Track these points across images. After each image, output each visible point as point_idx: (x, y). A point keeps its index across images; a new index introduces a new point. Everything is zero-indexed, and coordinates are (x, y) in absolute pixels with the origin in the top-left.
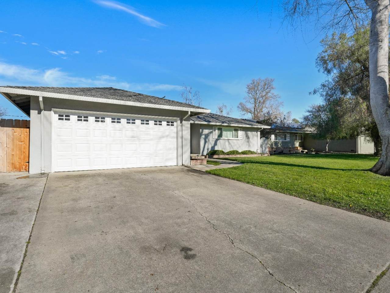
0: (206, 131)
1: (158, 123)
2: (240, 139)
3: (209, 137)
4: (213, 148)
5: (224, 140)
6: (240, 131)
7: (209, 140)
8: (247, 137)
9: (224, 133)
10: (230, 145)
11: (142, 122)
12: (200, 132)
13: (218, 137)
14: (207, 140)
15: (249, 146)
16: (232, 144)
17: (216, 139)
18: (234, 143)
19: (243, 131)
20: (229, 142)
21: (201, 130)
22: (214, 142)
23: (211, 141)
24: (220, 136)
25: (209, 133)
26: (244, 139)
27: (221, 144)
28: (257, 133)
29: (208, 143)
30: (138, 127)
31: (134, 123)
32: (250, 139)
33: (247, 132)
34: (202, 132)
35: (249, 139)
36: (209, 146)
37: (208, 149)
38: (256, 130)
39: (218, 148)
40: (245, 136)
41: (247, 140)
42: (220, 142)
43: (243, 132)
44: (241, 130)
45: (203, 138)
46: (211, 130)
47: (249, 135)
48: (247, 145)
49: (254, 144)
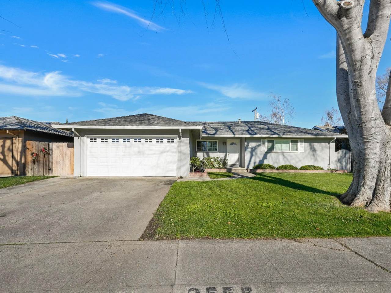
0: (253, 144)
1: (160, 140)
2: (300, 151)
3: (256, 150)
4: (261, 162)
5: (277, 154)
6: (300, 143)
7: (256, 154)
8: (313, 149)
9: (277, 146)
10: (285, 159)
11: (146, 141)
12: (245, 146)
13: (268, 150)
14: (254, 153)
15: (316, 160)
16: (289, 158)
17: (265, 152)
18: (291, 156)
19: (305, 142)
20: (284, 156)
21: (246, 143)
22: (262, 156)
23: (258, 154)
24: (271, 149)
25: (256, 146)
26: (307, 152)
27: (272, 157)
28: (329, 144)
29: (255, 157)
30: (143, 144)
31: (140, 142)
32: (318, 152)
33: (312, 144)
34: (247, 146)
35: (315, 152)
36: (256, 160)
37: (255, 163)
38: (329, 140)
39: (269, 162)
40: (309, 148)
41: (311, 153)
42: (271, 155)
43: (306, 144)
44: (301, 141)
45: (249, 152)
46: (260, 143)
47: (315, 147)
48: (311, 159)
49: (323, 158)
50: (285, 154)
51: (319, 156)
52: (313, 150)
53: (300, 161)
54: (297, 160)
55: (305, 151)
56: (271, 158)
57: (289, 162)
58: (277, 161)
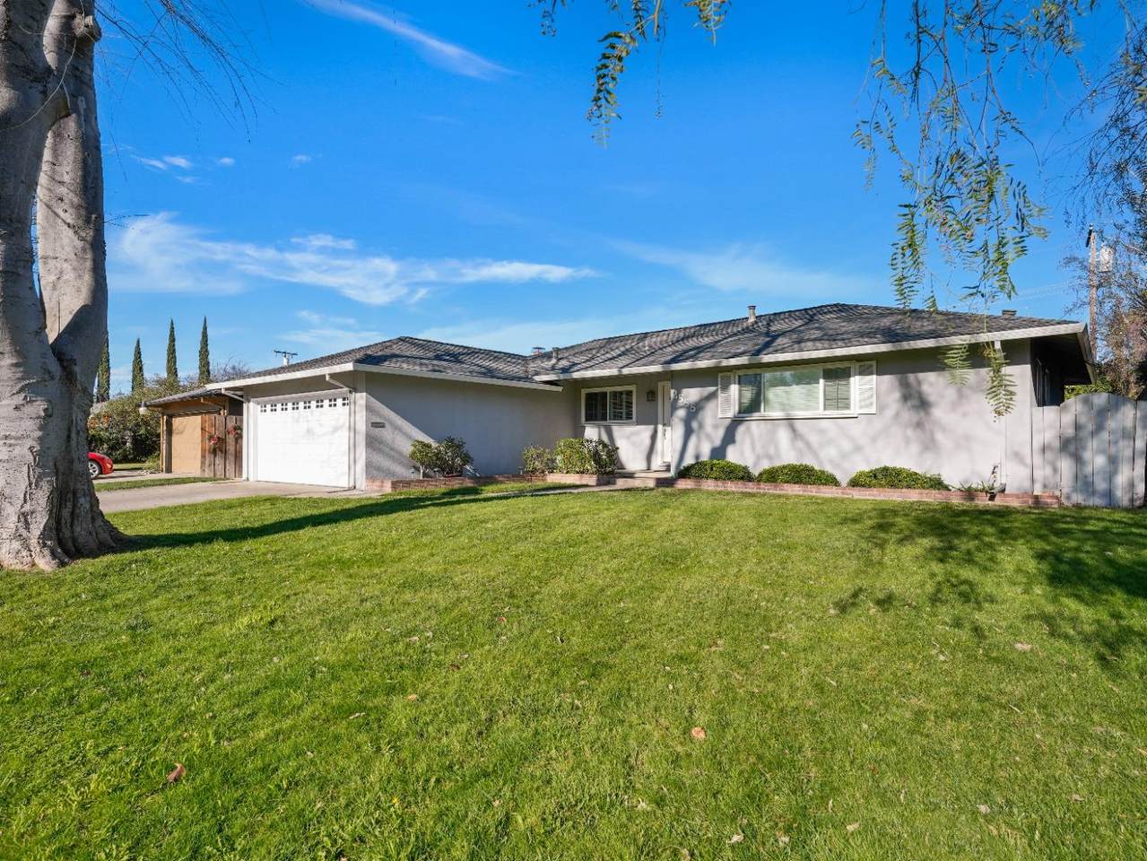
0: (691, 395)
3: (700, 416)
4: (718, 454)
5: (769, 424)
6: (857, 377)
7: (701, 426)
8: (915, 402)
9: (774, 394)
10: (800, 444)
12: (672, 400)
13: (740, 412)
14: (695, 425)
15: (930, 445)
16: (814, 439)
17: (732, 421)
18: (822, 432)
19: (879, 374)
20: (794, 430)
21: (672, 391)
22: (721, 433)
23: (708, 428)
24: (753, 406)
25: (701, 400)
26: (890, 412)
27: (752, 438)
29: (699, 437)
32: (938, 413)
33: (911, 377)
34: (676, 400)
35: (928, 413)
36: (703, 445)
39: (742, 454)
40: (897, 395)
41: (908, 416)
42: (748, 429)
43: (887, 378)
44: (864, 372)
45: (681, 419)
46: (712, 389)
47: (925, 388)
48: (907, 441)
49: (967, 438)
50: (798, 424)
51: (944, 430)
52: (919, 403)
53: (858, 449)
54: (847, 446)
55: (881, 408)
56: (748, 441)
57: (815, 455)
58: (772, 451)
